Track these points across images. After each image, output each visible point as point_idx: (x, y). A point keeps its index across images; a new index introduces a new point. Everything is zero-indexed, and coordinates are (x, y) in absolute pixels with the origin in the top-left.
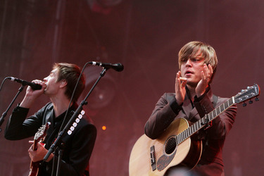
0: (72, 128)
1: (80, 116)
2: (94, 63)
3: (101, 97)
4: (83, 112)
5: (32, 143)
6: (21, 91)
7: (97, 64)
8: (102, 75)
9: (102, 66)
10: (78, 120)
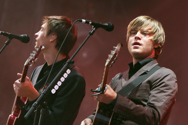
0: (56, 87)
1: (66, 75)
2: (84, 21)
3: (85, 55)
4: (69, 71)
5: (20, 76)
6: (7, 44)
7: (87, 22)
8: (91, 34)
9: (92, 24)
10: (62, 79)
